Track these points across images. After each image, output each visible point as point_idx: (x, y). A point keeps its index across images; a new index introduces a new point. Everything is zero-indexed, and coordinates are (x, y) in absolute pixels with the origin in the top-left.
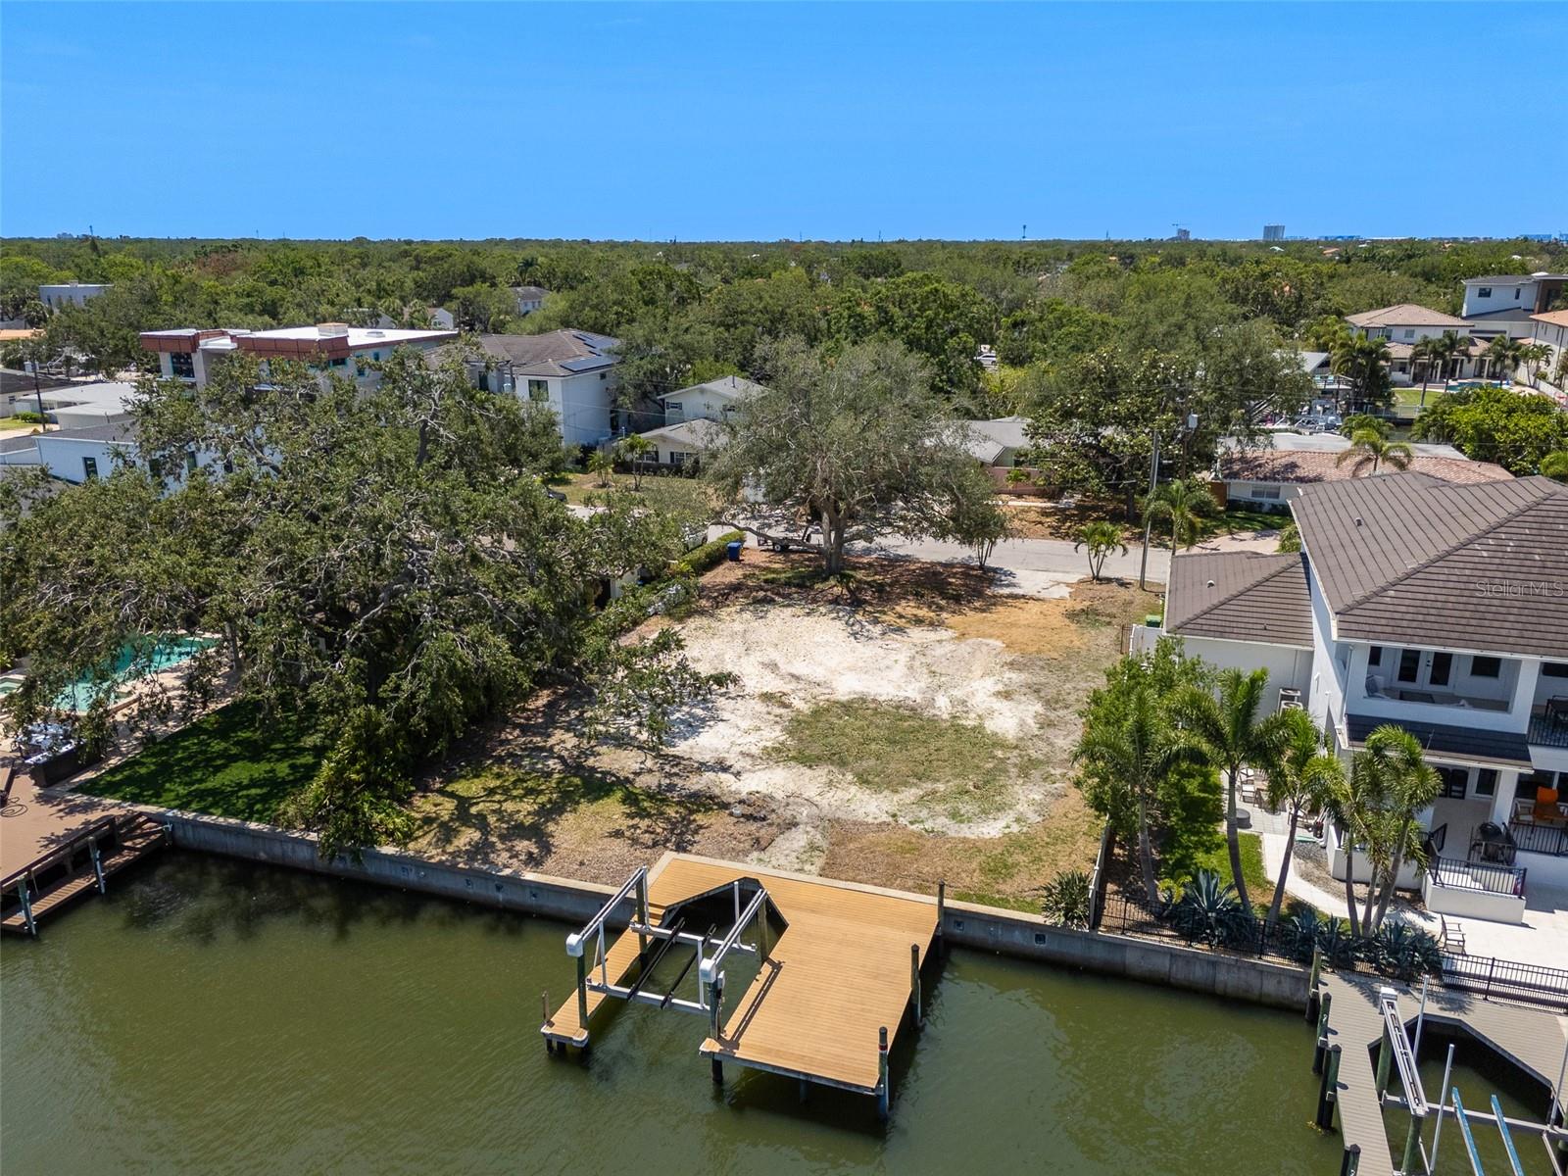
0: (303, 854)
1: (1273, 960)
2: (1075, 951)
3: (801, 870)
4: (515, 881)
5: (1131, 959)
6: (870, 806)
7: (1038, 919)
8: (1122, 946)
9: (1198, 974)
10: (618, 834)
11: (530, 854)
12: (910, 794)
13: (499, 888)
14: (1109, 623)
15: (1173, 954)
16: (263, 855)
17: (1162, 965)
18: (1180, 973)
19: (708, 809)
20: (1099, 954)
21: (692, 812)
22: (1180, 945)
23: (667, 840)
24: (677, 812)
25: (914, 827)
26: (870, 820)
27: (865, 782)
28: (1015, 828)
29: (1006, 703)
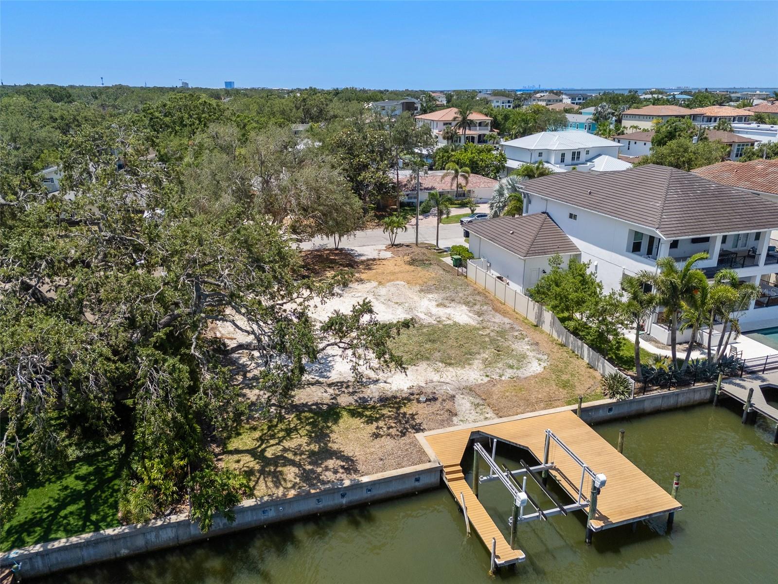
2: (624, 410)
3: (486, 418)
4: (356, 486)
5: (648, 406)
7: (607, 401)
9: (672, 402)
10: (376, 436)
11: (343, 467)
12: (478, 363)
14: (431, 264)
15: (663, 397)
16: (124, 552)
17: (658, 403)
18: (665, 404)
19: (405, 404)
20: (634, 408)
21: (398, 408)
22: (665, 391)
24: (389, 411)
25: (503, 378)
26: (480, 382)
27: (450, 364)
28: (543, 364)
29: (449, 309)
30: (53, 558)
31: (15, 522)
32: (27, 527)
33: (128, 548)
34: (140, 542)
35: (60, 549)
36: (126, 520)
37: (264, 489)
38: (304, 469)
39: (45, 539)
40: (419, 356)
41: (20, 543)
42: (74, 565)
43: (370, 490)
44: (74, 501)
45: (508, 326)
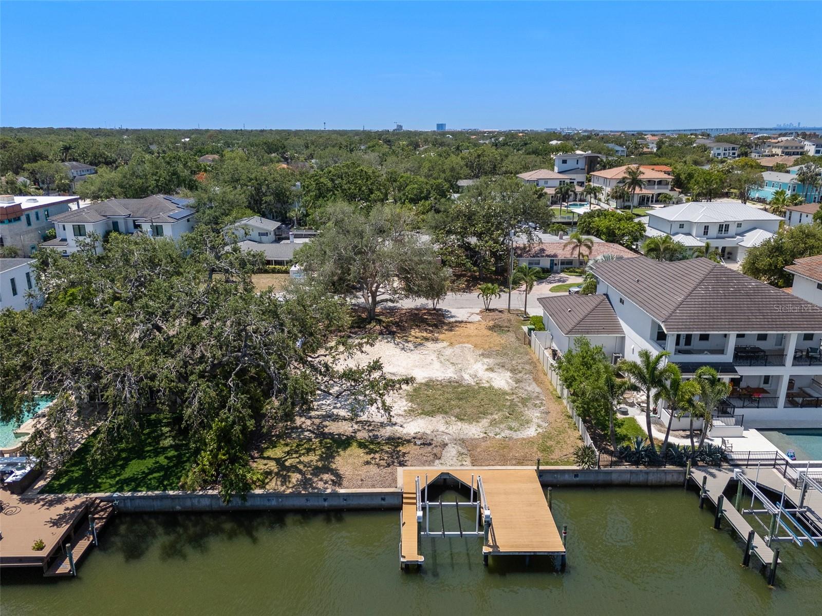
0: (205, 502)
1: (669, 467)
2: (591, 478)
3: (462, 465)
4: (335, 495)
5: (615, 478)
6: (473, 430)
7: (575, 467)
8: (611, 473)
9: (641, 478)
10: (368, 463)
11: (333, 481)
12: (485, 422)
13: (325, 500)
14: (509, 331)
15: (631, 472)
16: (178, 508)
17: (626, 477)
18: (634, 479)
19: (403, 444)
20: (601, 478)
21: (396, 447)
22: (634, 468)
23: (393, 462)
24: (389, 448)
25: (498, 437)
26: (476, 436)
27: (461, 420)
28: (540, 430)
29: (494, 374)
30: (137, 502)
31: (122, 477)
32: (127, 482)
33: (180, 506)
34: (188, 503)
35: (140, 497)
36: (182, 487)
37: (274, 485)
38: (305, 477)
39: (135, 490)
40: (440, 410)
41: (121, 490)
42: (149, 510)
43: (345, 500)
44: (158, 471)
45: (536, 394)
